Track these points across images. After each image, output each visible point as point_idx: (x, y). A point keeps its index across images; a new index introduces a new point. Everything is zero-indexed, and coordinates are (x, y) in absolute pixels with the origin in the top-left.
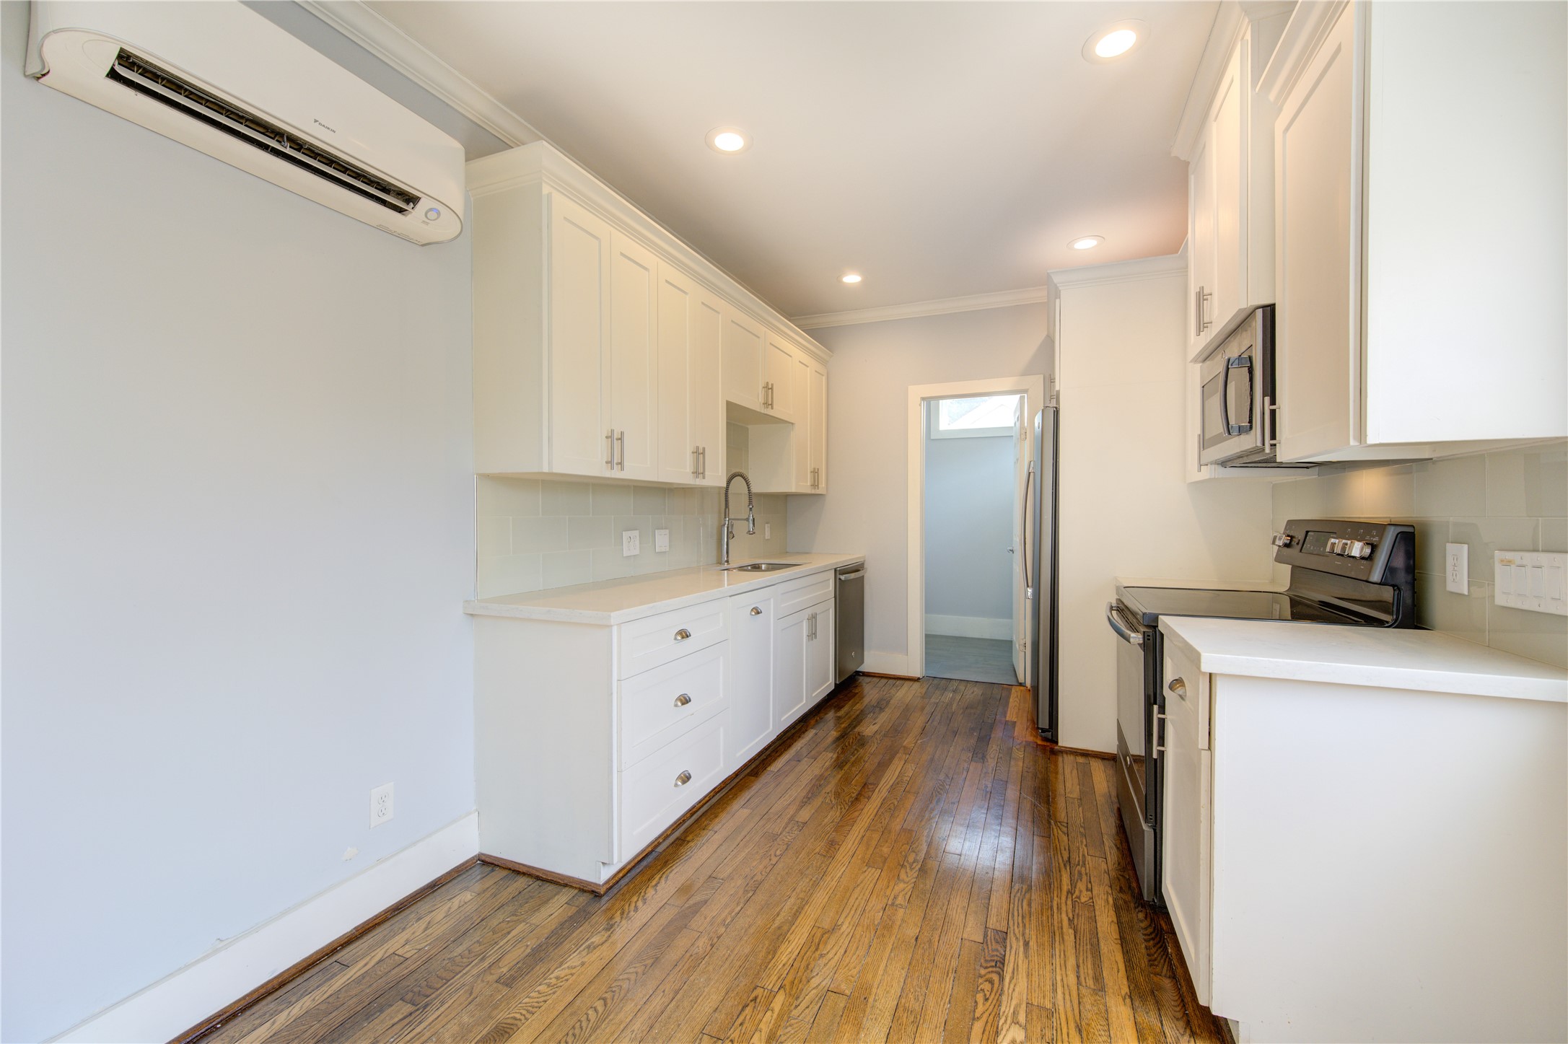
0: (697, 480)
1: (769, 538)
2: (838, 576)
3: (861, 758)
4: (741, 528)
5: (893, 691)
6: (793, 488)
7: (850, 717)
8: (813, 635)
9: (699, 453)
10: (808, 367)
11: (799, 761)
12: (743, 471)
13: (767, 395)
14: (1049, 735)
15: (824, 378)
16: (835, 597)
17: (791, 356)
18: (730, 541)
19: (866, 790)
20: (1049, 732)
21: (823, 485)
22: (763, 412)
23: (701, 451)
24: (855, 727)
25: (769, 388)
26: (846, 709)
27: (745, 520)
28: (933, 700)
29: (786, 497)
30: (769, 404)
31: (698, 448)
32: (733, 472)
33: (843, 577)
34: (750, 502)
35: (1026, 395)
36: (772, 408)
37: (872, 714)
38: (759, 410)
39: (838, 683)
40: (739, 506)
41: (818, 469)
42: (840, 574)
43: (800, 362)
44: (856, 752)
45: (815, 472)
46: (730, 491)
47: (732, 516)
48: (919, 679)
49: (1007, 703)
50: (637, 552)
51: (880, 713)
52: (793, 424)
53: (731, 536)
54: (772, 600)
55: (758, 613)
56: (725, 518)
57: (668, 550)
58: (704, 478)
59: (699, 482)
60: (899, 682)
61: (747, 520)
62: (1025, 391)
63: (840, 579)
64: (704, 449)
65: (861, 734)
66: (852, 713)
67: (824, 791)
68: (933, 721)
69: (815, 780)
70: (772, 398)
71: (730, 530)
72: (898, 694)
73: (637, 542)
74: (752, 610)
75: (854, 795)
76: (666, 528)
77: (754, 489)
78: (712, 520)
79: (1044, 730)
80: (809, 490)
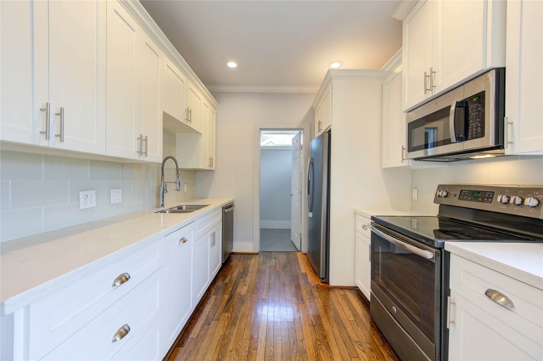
0: (141, 157)
1: (186, 191)
2: (224, 210)
3: (244, 313)
4: (171, 187)
5: (248, 262)
6: (200, 167)
7: (231, 283)
8: (213, 243)
9: (143, 140)
10: (208, 107)
11: (209, 324)
12: (173, 155)
13: (188, 115)
14: (325, 280)
15: (215, 115)
16: (222, 221)
17: (200, 99)
18: (165, 194)
19: (253, 342)
20: (325, 279)
21: (214, 166)
22: (185, 123)
23: (144, 138)
24: (236, 290)
25: (189, 111)
26: (228, 277)
27: (174, 183)
28: (268, 265)
29: (195, 171)
30: (189, 120)
31: (141, 136)
32: (168, 155)
33: (226, 211)
34: (178, 173)
35: (302, 132)
36: (191, 123)
37: (242, 279)
38: (183, 122)
39: (223, 263)
40: (170, 175)
41: (212, 158)
42: (225, 209)
43: (204, 103)
44: (240, 309)
45: (211, 159)
46: (165, 167)
47: (166, 180)
48: (258, 253)
49: (298, 262)
50: (94, 205)
51: (246, 277)
52: (200, 134)
53: (165, 191)
54: (192, 231)
55: (184, 242)
56: (162, 181)
57: (121, 201)
58: (146, 156)
59: (143, 158)
60: (250, 256)
61: (176, 182)
62: (302, 129)
63: (225, 211)
64: (146, 137)
65: (240, 294)
66: (232, 280)
67: (228, 350)
68: (272, 279)
69: (221, 341)
70: (191, 117)
71: (165, 188)
72: (251, 264)
73: (94, 198)
74: (180, 240)
75: (247, 349)
76: (119, 188)
77: (180, 167)
78: (153, 183)
79: (323, 279)
80: (208, 168)
